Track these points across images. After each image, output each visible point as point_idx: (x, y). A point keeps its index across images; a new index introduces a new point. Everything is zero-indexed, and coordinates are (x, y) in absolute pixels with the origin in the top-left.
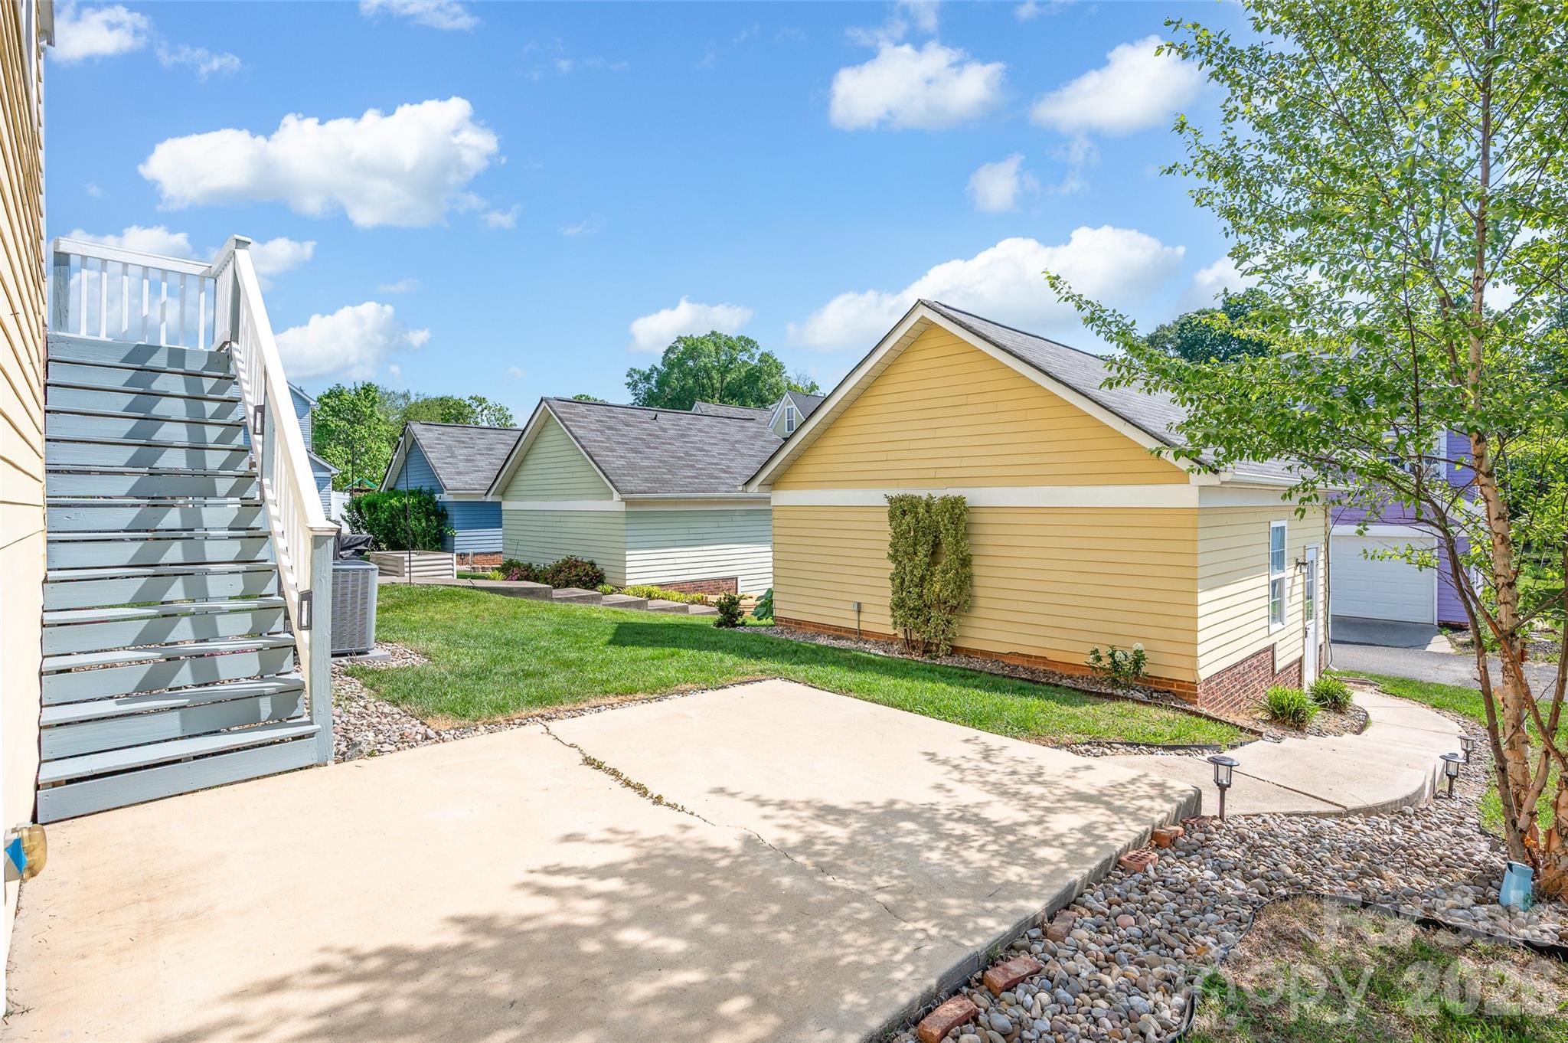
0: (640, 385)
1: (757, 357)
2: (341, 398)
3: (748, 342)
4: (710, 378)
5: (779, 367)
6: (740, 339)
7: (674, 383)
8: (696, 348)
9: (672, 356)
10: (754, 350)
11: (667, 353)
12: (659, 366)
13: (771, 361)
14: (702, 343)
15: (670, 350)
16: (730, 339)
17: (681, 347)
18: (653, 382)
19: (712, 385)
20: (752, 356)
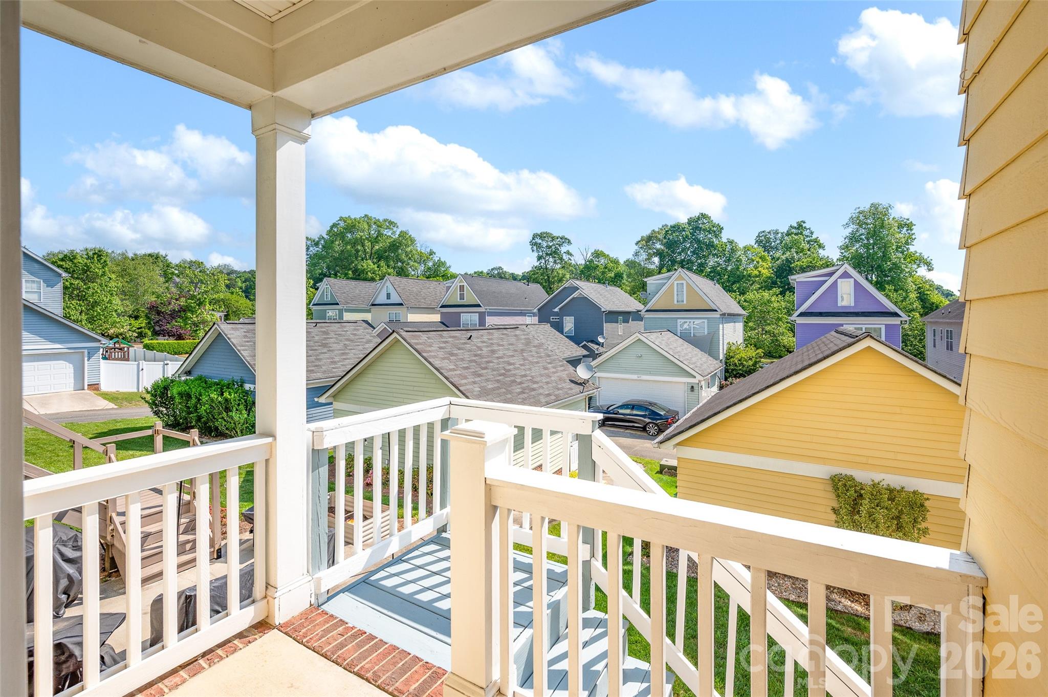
0: (311, 249)
1: (398, 233)
2: (76, 261)
3: (391, 223)
4: (363, 246)
5: (413, 241)
6: (385, 220)
7: (337, 248)
8: (355, 225)
9: (335, 230)
10: (395, 229)
11: (332, 227)
12: (325, 236)
13: (407, 236)
14: (359, 223)
15: (334, 225)
16: (378, 220)
17: (342, 224)
18: (321, 246)
19: (365, 250)
20: (394, 233)
